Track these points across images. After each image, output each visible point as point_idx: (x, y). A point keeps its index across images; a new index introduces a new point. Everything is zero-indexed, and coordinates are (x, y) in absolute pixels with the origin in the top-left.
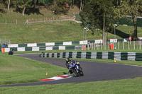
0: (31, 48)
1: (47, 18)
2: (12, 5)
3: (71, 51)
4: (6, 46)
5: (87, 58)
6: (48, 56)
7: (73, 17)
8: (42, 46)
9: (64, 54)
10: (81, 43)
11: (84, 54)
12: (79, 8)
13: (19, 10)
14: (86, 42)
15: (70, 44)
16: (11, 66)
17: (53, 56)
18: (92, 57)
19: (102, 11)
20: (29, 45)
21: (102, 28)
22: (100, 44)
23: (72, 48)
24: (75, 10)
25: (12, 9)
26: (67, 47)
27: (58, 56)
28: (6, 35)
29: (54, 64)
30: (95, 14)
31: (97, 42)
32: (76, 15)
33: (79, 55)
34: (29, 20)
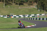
0: (20, 17)
1: (26, 7)
2: (14, 2)
3: (34, 17)
4: (12, 16)
5: (39, 20)
6: (26, 19)
7: (34, 6)
8: (24, 16)
9: (32, 18)
10: (37, 15)
11: (38, 19)
12: (37, 3)
13: (17, 4)
14: (39, 15)
15: (33, 15)
16: (14, 22)
17: (28, 19)
18: (41, 19)
19: (44, 4)
20: (20, 15)
21: (44, 10)
22: (43, 15)
23: (34, 16)
24: (35, 4)
25: (14, 4)
26: (33, 16)
27: (30, 19)
28: (12, 12)
29: (28, 22)
30: (42, 5)
31: (42, 14)
32: (36, 6)
33: (36, 19)
34: (20, 7)
